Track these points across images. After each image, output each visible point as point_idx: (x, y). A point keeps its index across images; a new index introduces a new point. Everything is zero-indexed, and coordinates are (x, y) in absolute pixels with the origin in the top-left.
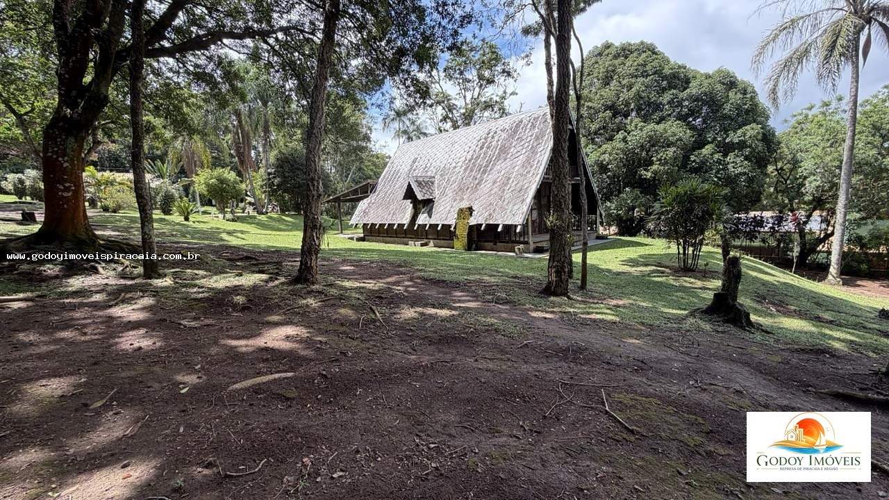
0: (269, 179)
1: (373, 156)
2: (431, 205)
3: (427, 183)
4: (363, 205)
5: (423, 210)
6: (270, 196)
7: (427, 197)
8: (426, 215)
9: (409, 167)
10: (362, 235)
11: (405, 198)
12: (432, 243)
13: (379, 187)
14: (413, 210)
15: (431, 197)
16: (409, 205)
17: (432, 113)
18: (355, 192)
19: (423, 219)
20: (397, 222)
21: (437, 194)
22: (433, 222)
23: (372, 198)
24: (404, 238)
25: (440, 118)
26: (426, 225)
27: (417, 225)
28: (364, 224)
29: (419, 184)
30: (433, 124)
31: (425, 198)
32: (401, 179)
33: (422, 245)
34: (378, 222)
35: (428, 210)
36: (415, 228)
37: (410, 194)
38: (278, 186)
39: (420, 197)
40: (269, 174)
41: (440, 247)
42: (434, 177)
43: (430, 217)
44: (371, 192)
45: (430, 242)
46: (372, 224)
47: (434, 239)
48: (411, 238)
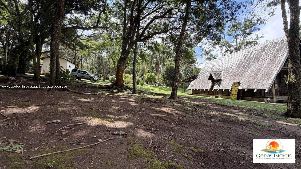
0: (163, 75)
1: (196, 69)
2: (220, 82)
3: (218, 74)
4: (192, 83)
5: (216, 84)
6: (163, 80)
7: (218, 79)
8: (218, 85)
9: (211, 69)
10: (192, 93)
11: (209, 79)
12: (220, 96)
13: (199, 77)
14: (212, 84)
15: (220, 79)
16: (210, 83)
17: (221, 50)
18: (190, 78)
19: (216, 87)
20: (205, 88)
21: (223, 77)
22: (221, 88)
23: (196, 80)
24: (208, 94)
25: (225, 51)
26: (217, 89)
27: (213, 89)
28: (193, 89)
29: (215, 74)
30: (221, 54)
31: (217, 79)
32: (208, 73)
33: (215, 97)
34: (198, 88)
35: (218, 84)
36: (213, 90)
37: (211, 78)
38: (166, 77)
39: (215, 78)
40: (163, 74)
41: (223, 98)
42: (221, 72)
43: (219, 86)
44: (195, 78)
45: (219, 96)
46: (196, 89)
47: (221, 95)
48: (211, 94)
